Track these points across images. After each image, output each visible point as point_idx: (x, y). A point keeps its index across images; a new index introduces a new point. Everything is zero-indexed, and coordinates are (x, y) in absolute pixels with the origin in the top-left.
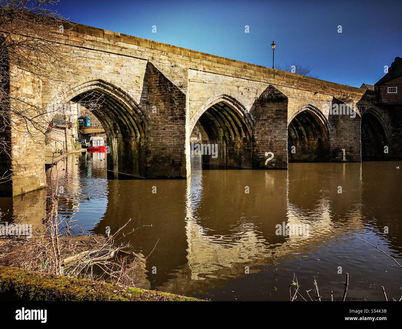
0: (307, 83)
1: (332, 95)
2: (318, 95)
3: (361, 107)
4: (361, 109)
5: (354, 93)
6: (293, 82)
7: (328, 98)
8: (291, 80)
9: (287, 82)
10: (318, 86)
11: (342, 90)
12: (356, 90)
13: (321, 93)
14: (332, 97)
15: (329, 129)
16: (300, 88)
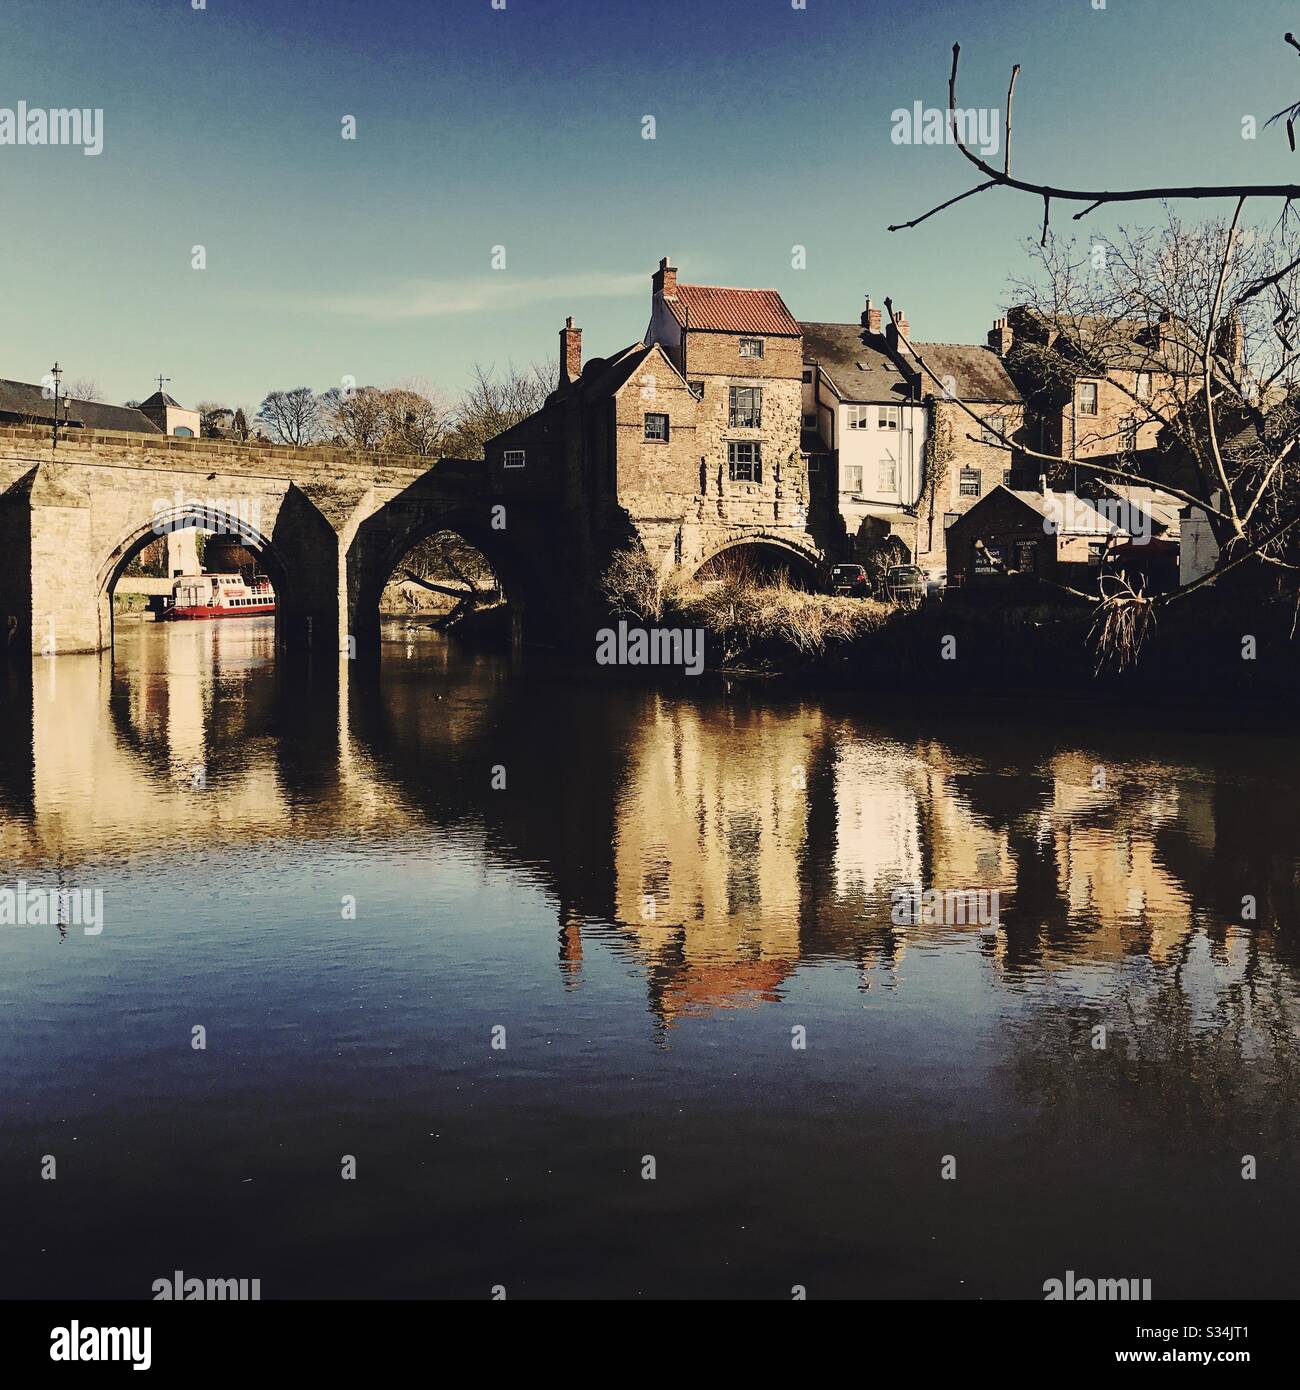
0: (182, 453)
1: (286, 477)
2: (224, 481)
3: (419, 508)
4: (419, 512)
5: (389, 469)
6: (124, 454)
7: (266, 486)
8: (118, 449)
9: (101, 454)
10: (227, 459)
11: (331, 464)
12: (393, 462)
13: (235, 473)
14: (287, 485)
15: (283, 565)
16: (146, 466)
